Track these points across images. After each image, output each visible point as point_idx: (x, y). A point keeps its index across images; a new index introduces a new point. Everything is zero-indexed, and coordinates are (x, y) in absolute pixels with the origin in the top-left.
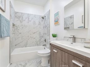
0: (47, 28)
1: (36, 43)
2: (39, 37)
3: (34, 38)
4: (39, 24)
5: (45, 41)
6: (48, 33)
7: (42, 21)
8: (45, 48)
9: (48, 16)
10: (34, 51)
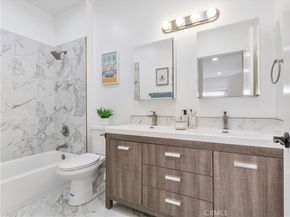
0: (76, 90)
1: (23, 144)
2: (37, 121)
3: (17, 127)
4: (37, 74)
5: (66, 131)
6: (77, 106)
7: (50, 64)
8: (66, 154)
9: (79, 55)
10: (39, 170)
